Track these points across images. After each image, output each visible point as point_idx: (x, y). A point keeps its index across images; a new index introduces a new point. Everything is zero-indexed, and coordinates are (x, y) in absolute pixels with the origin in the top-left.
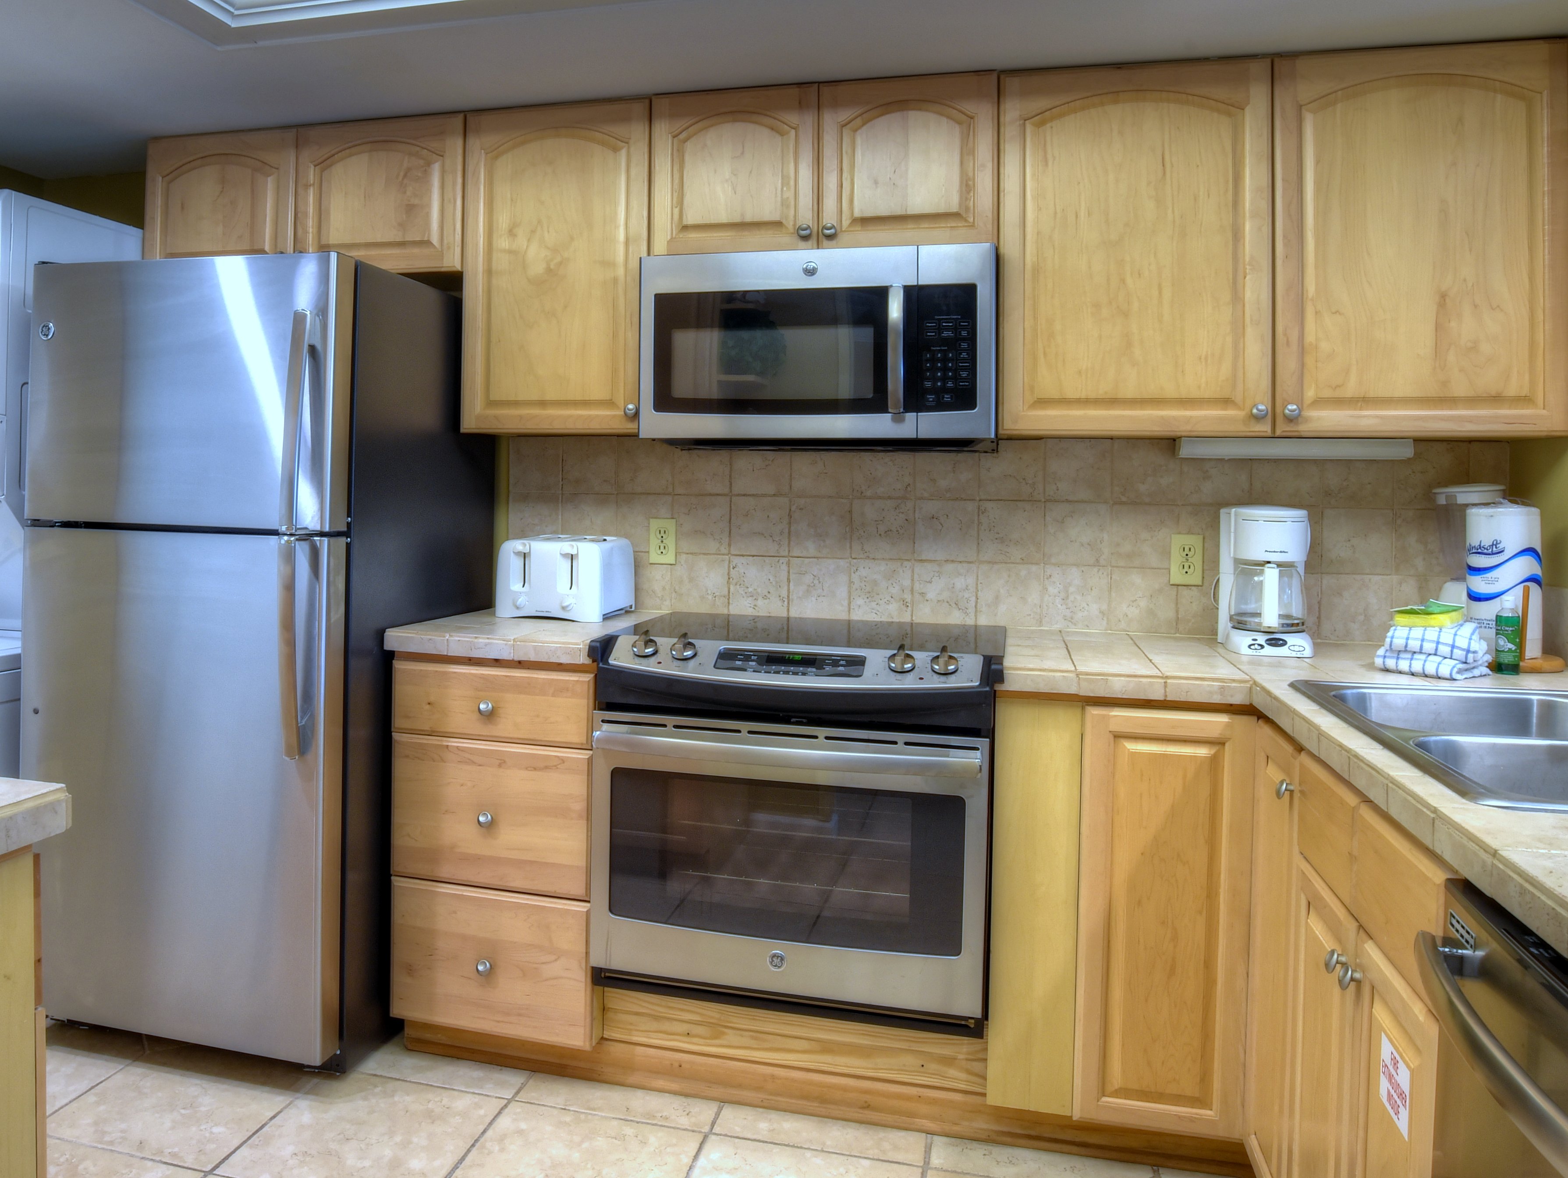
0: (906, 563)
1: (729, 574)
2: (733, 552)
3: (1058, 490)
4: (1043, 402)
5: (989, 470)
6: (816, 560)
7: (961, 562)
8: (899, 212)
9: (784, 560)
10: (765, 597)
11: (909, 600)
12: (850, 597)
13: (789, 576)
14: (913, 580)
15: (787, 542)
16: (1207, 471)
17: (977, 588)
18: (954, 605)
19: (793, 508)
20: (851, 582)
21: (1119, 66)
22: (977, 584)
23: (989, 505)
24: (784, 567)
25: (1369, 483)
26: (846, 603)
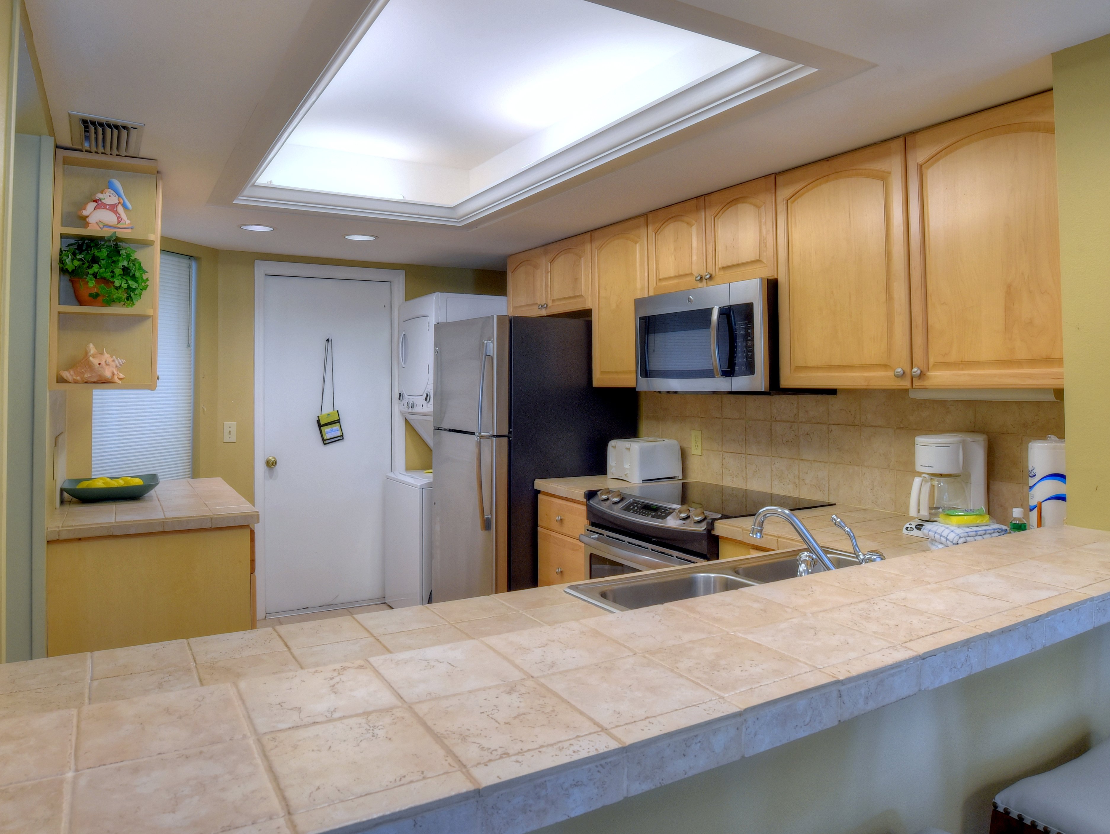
0: (796, 461)
1: (722, 462)
2: (724, 450)
3: (867, 419)
4: (799, 369)
5: (832, 405)
6: (757, 456)
7: (821, 462)
8: (735, 263)
9: (744, 456)
10: (736, 476)
11: (797, 483)
12: (772, 480)
13: (746, 465)
14: (799, 471)
15: (745, 445)
16: (948, 408)
17: (829, 479)
18: (818, 488)
19: (747, 426)
20: (772, 470)
21: (827, 159)
22: (829, 476)
23: (833, 427)
24: (744, 460)
25: (1053, 419)
26: (770, 483)
